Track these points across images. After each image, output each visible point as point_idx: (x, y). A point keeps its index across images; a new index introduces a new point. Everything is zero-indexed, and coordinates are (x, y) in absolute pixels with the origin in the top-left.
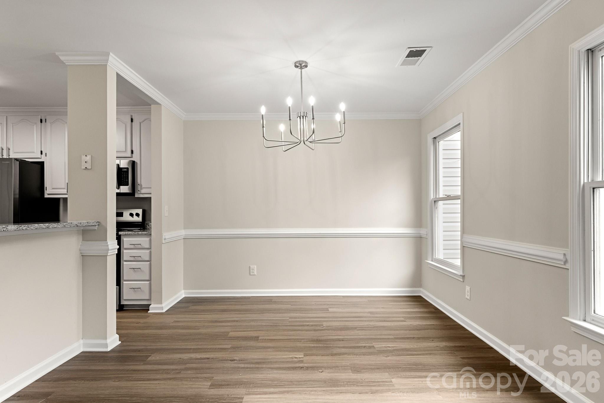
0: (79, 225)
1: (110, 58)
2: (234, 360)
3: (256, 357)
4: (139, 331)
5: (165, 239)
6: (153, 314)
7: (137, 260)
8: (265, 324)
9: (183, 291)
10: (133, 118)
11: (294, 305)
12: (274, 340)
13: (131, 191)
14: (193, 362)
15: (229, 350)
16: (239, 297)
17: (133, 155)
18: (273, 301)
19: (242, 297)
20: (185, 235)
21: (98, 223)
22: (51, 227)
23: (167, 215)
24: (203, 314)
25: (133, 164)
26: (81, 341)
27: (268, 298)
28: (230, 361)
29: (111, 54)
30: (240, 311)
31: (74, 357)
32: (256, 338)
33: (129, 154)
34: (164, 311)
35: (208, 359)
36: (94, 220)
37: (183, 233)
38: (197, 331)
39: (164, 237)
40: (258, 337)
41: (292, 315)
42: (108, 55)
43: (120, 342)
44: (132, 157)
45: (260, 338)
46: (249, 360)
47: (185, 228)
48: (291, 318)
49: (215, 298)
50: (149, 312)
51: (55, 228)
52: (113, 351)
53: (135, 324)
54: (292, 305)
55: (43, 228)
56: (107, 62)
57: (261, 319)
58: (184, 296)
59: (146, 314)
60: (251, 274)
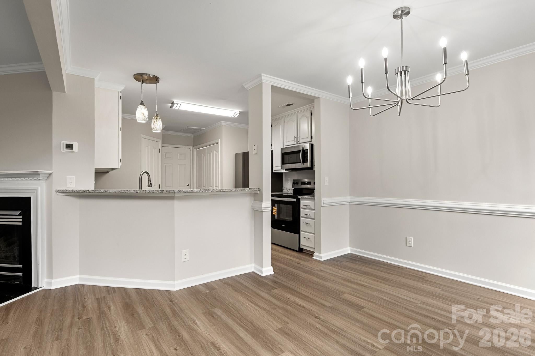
0: (243, 190)
1: (263, 78)
2: (319, 318)
3: (337, 324)
4: (292, 269)
5: (323, 203)
6: (314, 260)
7: (308, 217)
8: (386, 298)
9: (349, 248)
10: (312, 112)
11: (446, 291)
12: (375, 317)
13: (310, 166)
14: (292, 305)
15: (326, 308)
16: (394, 265)
17: (313, 139)
18: (425, 279)
19: (398, 266)
20: (350, 201)
21: (259, 189)
22: (221, 191)
23: (327, 183)
24: (347, 271)
25: (312, 146)
26: (253, 265)
27: (423, 274)
28: (314, 318)
29: (262, 74)
30: (379, 279)
31: (246, 273)
32: (359, 308)
33: (309, 139)
34: (322, 260)
35: (304, 307)
36: (255, 187)
37: (348, 199)
38: (325, 283)
39: (322, 202)
40: (363, 307)
41: (430, 301)
42: (260, 76)
43: (274, 273)
44: (312, 141)
45: (364, 309)
46: (328, 324)
47: (351, 195)
48: (423, 303)
49: (372, 260)
50: (313, 258)
51: (224, 191)
52: (265, 277)
53: (296, 264)
54: (443, 290)
55: (216, 192)
56: (262, 81)
57: (389, 292)
58: (349, 252)
59: (310, 259)
60: (407, 245)
